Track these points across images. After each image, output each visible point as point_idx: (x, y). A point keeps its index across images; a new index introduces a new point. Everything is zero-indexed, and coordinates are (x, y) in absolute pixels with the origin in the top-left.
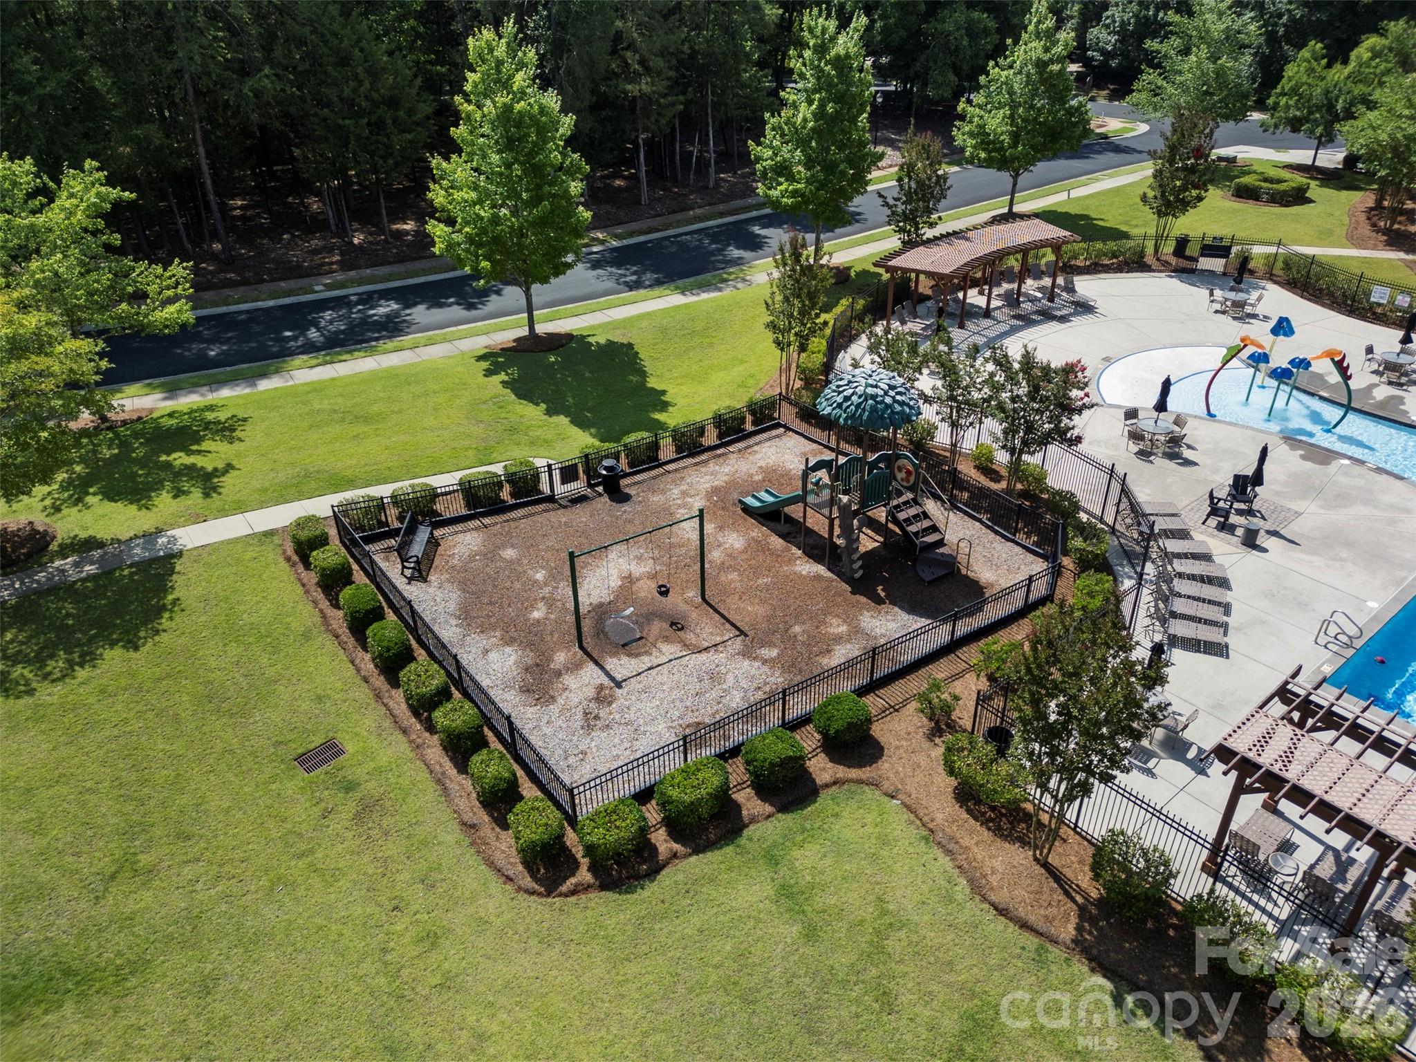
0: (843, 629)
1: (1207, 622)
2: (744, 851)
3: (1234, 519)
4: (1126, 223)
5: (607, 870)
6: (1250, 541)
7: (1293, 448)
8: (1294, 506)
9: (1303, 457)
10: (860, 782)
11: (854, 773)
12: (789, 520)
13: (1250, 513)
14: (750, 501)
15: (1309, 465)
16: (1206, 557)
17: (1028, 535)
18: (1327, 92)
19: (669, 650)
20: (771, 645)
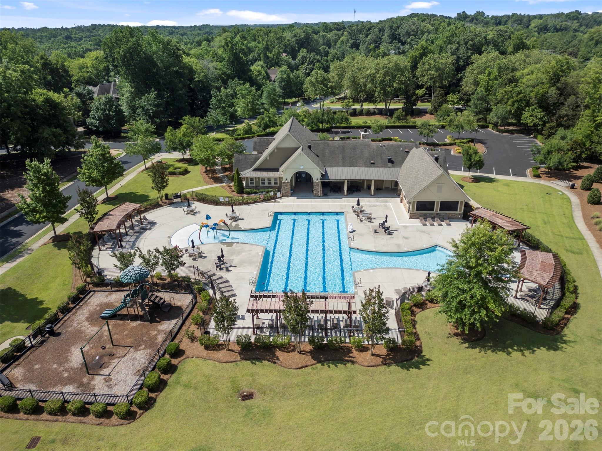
0: (156, 332)
1: (229, 291)
2: (170, 386)
3: (222, 266)
4: (145, 192)
5: (144, 407)
6: (228, 270)
7: (224, 245)
8: (231, 258)
9: (227, 246)
10: (184, 359)
11: (182, 358)
12: (119, 315)
13: (224, 264)
14: (103, 315)
15: (229, 248)
16: (221, 278)
17: (181, 290)
18: (180, 141)
19: (115, 361)
20: (141, 345)
